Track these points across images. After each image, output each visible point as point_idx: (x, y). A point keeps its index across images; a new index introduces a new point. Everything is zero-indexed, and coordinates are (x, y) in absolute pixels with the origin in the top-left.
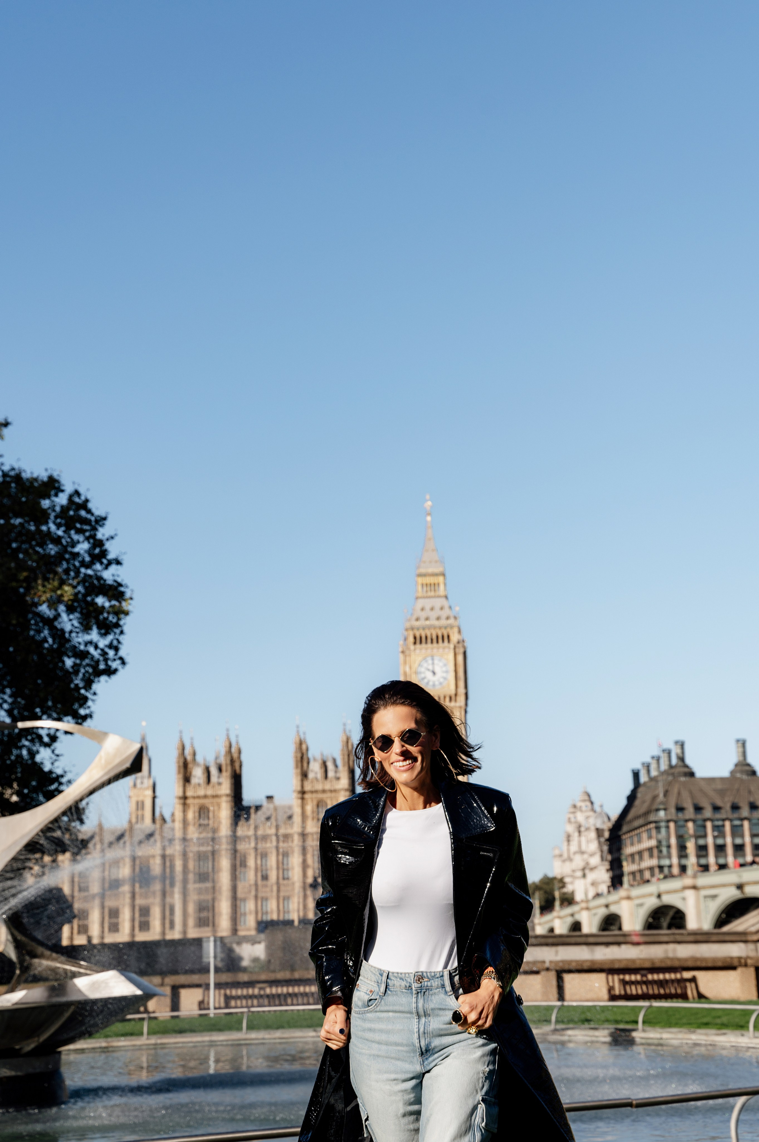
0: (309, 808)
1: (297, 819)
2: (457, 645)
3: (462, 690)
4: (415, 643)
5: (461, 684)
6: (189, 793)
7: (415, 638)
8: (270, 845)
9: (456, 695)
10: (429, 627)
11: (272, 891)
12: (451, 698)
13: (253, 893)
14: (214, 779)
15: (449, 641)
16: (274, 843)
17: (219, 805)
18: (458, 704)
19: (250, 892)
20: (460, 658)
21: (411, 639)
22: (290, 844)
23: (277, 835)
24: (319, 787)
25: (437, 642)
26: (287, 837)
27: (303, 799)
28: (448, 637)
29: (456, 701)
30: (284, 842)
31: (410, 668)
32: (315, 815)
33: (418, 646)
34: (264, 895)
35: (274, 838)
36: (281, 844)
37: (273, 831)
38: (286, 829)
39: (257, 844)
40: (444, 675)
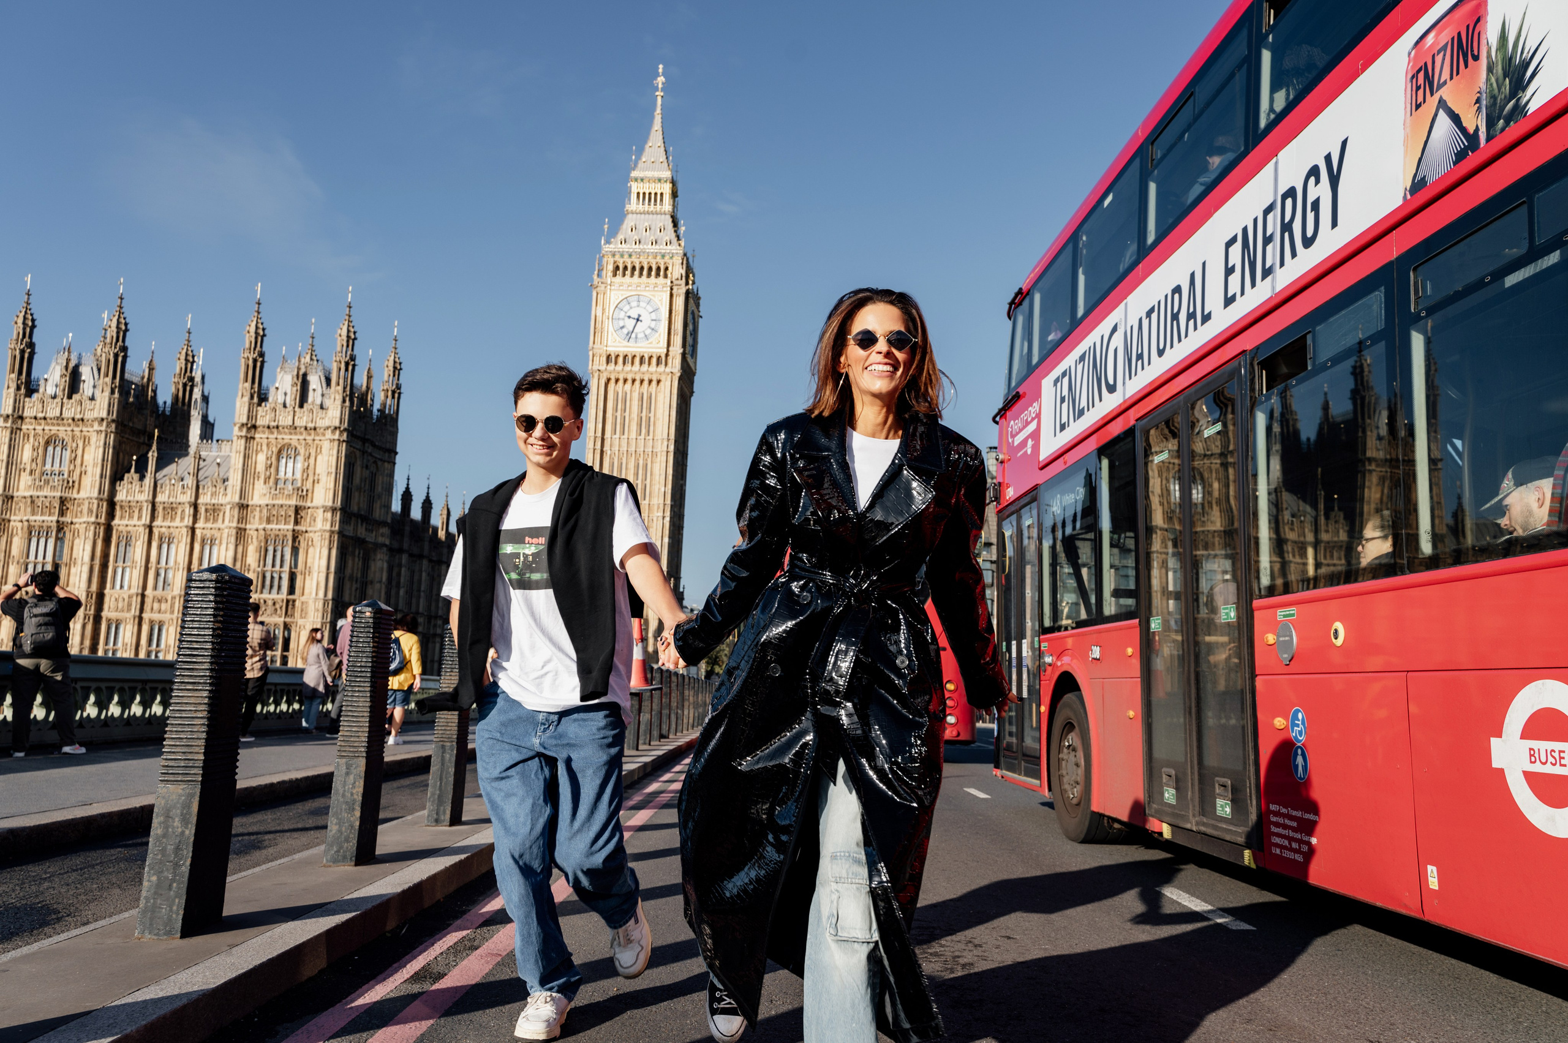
0: (261, 459)
1: (235, 479)
2: (675, 282)
3: (677, 349)
4: (615, 275)
5: (678, 340)
6: (27, 413)
7: (617, 268)
8: (180, 525)
9: (667, 355)
10: (639, 254)
11: (172, 612)
12: (659, 358)
13: (135, 611)
14: (86, 388)
15: (666, 276)
16: (188, 521)
17: (86, 440)
18: (668, 370)
19: (129, 610)
20: (679, 303)
21: (611, 267)
22: (219, 524)
23: (195, 506)
24: (285, 419)
25: (649, 275)
26: (214, 511)
27: (249, 439)
28: (667, 269)
29: (666, 364)
30: (207, 520)
31: (603, 310)
32: (273, 470)
33: (619, 278)
34: (156, 617)
35: (189, 511)
36: (200, 524)
37: (188, 497)
38: (213, 494)
39: (153, 517)
40: (653, 324)
